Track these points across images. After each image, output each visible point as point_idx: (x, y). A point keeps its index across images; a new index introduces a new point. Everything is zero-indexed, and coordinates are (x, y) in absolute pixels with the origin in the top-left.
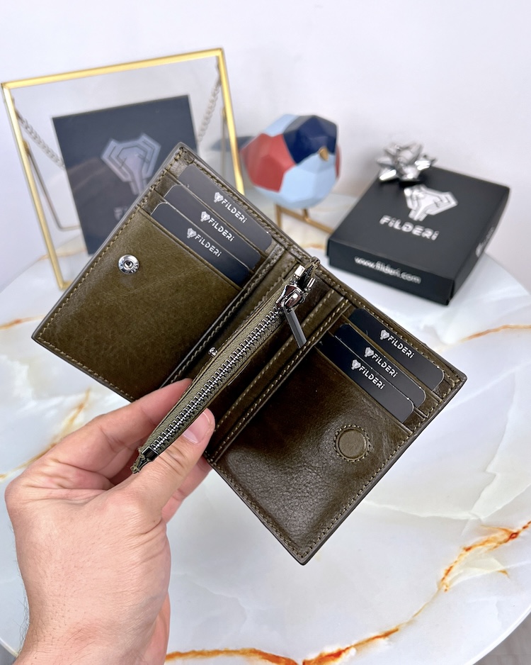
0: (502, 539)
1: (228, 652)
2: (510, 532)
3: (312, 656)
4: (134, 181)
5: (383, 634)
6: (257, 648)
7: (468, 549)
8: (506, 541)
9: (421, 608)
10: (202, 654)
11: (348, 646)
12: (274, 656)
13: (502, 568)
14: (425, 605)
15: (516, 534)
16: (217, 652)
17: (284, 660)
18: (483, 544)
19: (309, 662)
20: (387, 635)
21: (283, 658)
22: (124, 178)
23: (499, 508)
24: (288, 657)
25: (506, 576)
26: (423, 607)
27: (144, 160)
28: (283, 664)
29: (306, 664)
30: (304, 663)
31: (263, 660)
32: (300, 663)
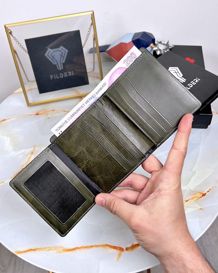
0: (200, 197)
1: (96, 246)
2: (203, 194)
3: (129, 246)
4: (58, 64)
6: (108, 244)
7: (187, 201)
8: (201, 197)
10: (86, 247)
12: (115, 247)
13: (200, 207)
15: (205, 194)
16: (92, 246)
17: (118, 248)
18: (192, 199)
19: (128, 248)
22: (54, 63)
23: (198, 184)
24: (120, 247)
25: (202, 210)
27: (62, 56)
28: (118, 249)
29: (127, 249)
30: (126, 249)
31: (111, 248)
32: (125, 249)
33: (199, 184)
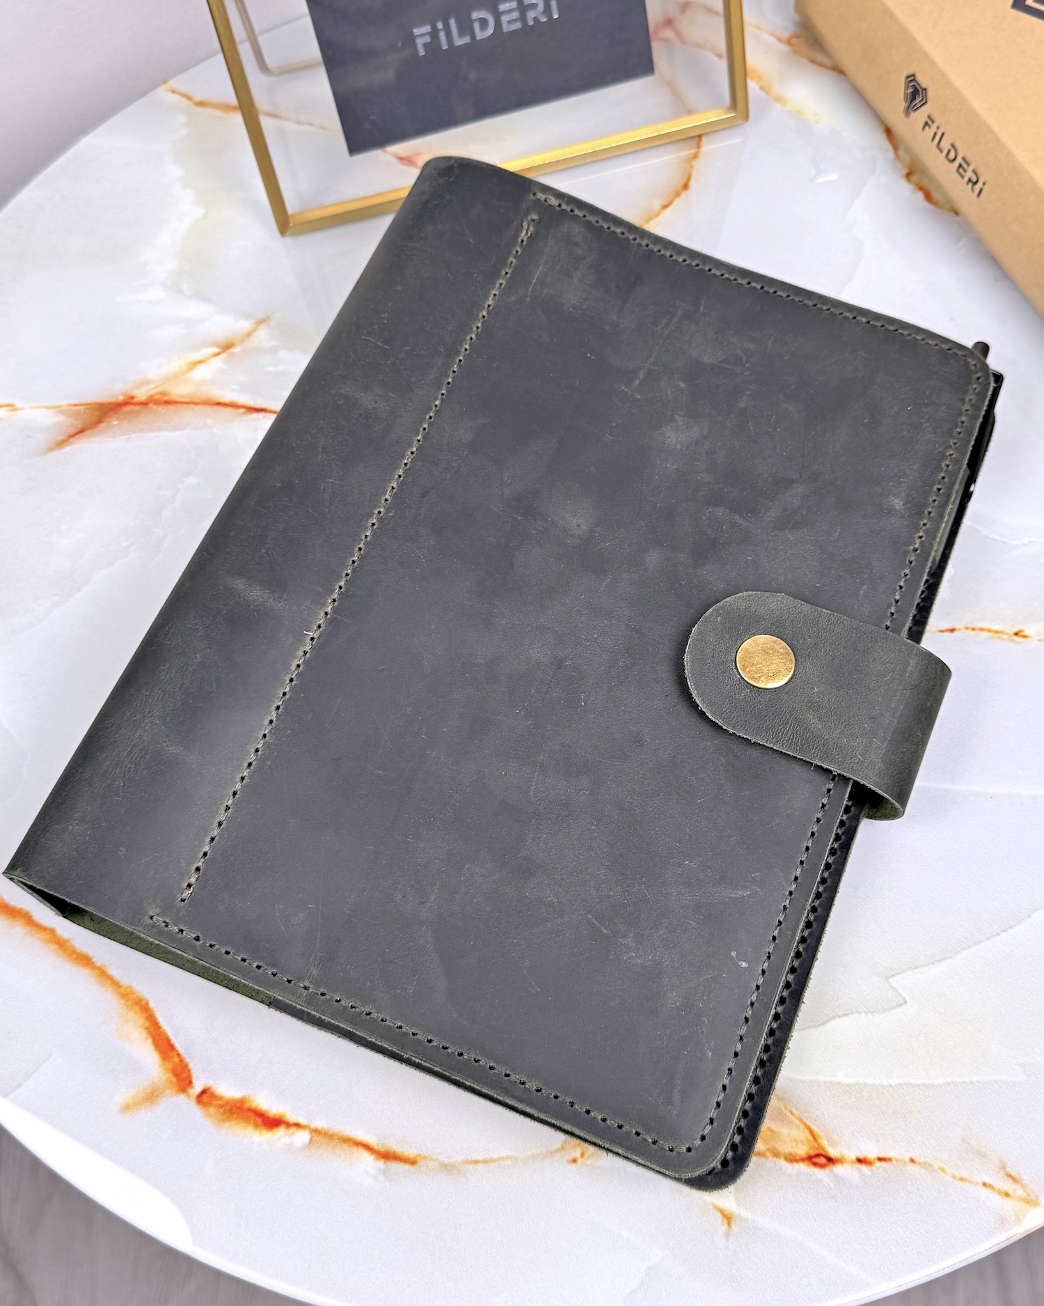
0: (786, 1148)
1: (102, 974)
2: (823, 1148)
3: (228, 1090)
5: (382, 1149)
6: (152, 1005)
8: (792, 1159)
9: (495, 1156)
11: (303, 1121)
12: (168, 1040)
13: (730, 1204)
14: (509, 1157)
15: (831, 1160)
16: (86, 961)
17: (176, 1060)
19: (214, 1097)
20: (387, 1156)
21: (179, 1055)
24: (188, 1060)
25: (724, 1228)
26: (500, 1159)
28: (170, 1066)
29: (205, 1097)
30: (204, 1092)
31: (145, 1034)
32: (197, 1088)
33: (851, 1081)
